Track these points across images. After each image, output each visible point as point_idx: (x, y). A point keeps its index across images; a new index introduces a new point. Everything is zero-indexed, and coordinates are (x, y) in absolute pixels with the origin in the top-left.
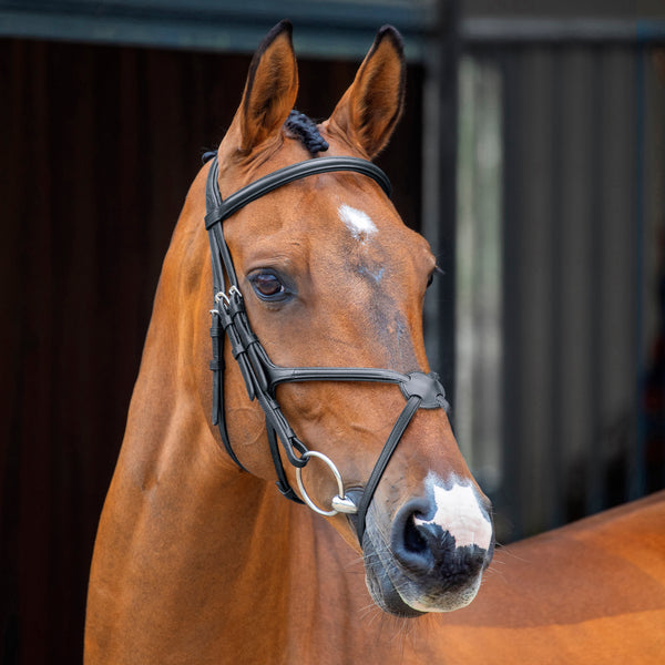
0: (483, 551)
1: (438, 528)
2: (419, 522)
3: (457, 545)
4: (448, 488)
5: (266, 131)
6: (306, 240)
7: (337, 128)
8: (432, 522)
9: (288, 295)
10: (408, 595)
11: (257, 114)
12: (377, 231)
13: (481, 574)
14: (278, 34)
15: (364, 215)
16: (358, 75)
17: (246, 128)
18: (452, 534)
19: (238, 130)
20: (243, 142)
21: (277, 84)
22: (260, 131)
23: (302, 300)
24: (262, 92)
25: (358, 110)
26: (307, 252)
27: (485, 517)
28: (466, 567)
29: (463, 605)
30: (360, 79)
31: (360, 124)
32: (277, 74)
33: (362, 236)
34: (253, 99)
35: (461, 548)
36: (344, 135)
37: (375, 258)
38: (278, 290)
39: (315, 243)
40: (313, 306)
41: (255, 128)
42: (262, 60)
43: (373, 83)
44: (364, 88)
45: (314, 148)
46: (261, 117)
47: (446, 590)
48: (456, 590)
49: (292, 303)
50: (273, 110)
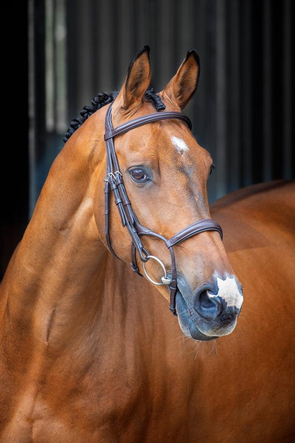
0: (238, 309)
1: (220, 298)
2: (211, 296)
3: (228, 306)
4: (224, 279)
5: (135, 98)
6: (157, 154)
7: (167, 97)
8: (217, 295)
9: (148, 180)
10: (203, 329)
11: (131, 90)
12: (188, 149)
13: (236, 319)
14: (143, 52)
15: (182, 141)
16: (178, 72)
17: (126, 96)
18: (226, 301)
19: (122, 97)
20: (125, 103)
21: (141, 76)
22: (133, 98)
23: (154, 183)
24: (134, 79)
25: (178, 89)
26: (158, 159)
27: (240, 293)
28: (230, 316)
29: (228, 334)
30: (179, 74)
31: (178, 95)
32: (141, 71)
33: (182, 151)
34: (130, 82)
35: (229, 307)
36: (170, 100)
37: (188, 163)
38: (143, 177)
39: (161, 156)
40: (160, 186)
41: (130, 96)
42: (134, 64)
43: (185, 76)
44: (180, 78)
45: (159, 108)
46: (133, 91)
47: (221, 327)
48: (226, 327)
49: (149, 184)
50: (139, 88)
